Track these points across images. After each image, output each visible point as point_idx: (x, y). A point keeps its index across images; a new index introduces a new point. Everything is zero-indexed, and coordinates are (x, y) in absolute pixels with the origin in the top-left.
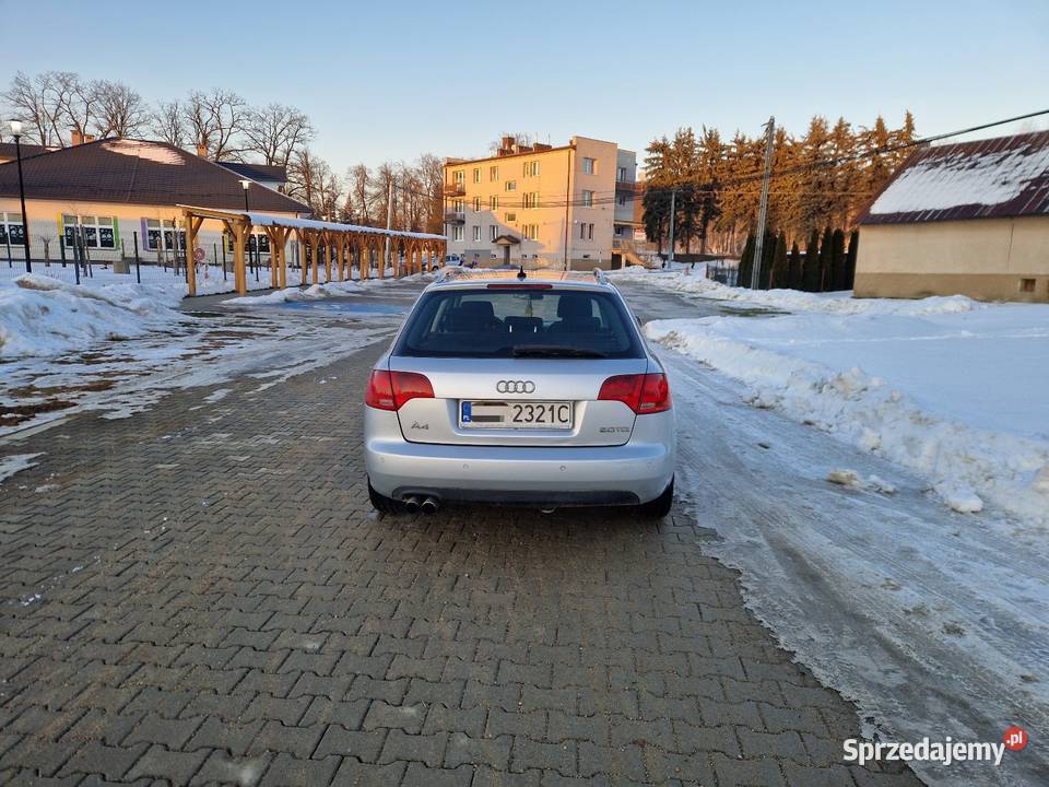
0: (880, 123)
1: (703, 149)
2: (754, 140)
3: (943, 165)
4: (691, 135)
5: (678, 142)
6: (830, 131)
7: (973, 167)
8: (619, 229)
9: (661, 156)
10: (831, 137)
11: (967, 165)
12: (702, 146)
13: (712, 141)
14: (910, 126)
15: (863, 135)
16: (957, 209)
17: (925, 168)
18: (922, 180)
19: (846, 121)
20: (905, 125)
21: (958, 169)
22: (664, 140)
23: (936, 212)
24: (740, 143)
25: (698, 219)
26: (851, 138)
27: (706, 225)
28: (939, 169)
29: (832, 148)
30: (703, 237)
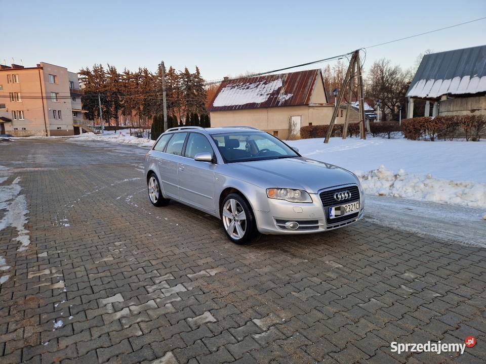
0: (186, 70)
1: (109, 76)
2: (134, 73)
3: (236, 87)
4: (101, 68)
5: (95, 71)
6: (167, 71)
7: (248, 88)
8: (75, 113)
9: (87, 77)
10: (168, 75)
11: (245, 88)
12: (109, 74)
13: (113, 71)
14: (198, 73)
15: (181, 74)
16: (247, 104)
17: (229, 88)
18: (230, 93)
19: (173, 68)
20: (196, 72)
21: (243, 89)
22: (87, 69)
23: (240, 106)
24: (127, 74)
25: (112, 109)
26: (176, 75)
27: (117, 112)
28: (235, 89)
29: (169, 79)
30: (116, 118)
